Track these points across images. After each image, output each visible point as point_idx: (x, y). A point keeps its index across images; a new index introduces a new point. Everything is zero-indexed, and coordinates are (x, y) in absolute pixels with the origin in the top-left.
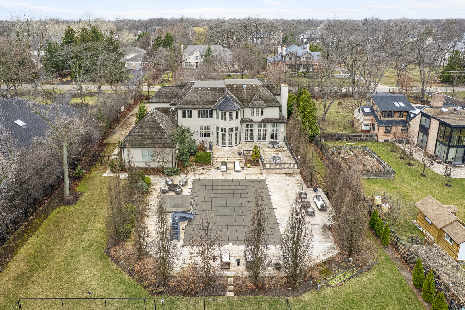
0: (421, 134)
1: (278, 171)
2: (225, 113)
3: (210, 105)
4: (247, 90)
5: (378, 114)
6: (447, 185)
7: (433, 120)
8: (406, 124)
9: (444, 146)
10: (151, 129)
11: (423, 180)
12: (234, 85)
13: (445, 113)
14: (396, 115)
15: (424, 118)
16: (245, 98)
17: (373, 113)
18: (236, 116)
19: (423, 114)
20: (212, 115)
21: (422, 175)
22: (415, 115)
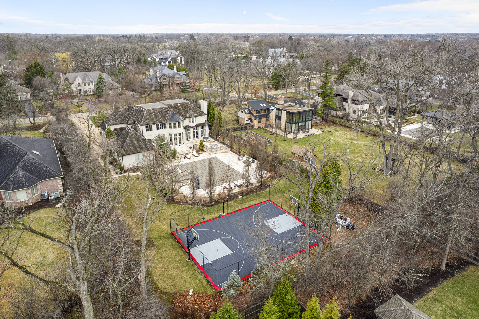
0: (277, 120)
1: (219, 151)
2: (171, 123)
3: (163, 120)
4: (182, 107)
5: (254, 112)
6: (296, 142)
7: (282, 111)
8: (268, 116)
9: (290, 124)
10: (137, 140)
11: (285, 142)
12: (172, 104)
13: (286, 107)
14: (262, 112)
15: (277, 111)
16: (183, 112)
17: (250, 113)
18: (179, 126)
19: (277, 109)
20: (166, 126)
21: (284, 140)
22: (272, 110)
